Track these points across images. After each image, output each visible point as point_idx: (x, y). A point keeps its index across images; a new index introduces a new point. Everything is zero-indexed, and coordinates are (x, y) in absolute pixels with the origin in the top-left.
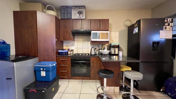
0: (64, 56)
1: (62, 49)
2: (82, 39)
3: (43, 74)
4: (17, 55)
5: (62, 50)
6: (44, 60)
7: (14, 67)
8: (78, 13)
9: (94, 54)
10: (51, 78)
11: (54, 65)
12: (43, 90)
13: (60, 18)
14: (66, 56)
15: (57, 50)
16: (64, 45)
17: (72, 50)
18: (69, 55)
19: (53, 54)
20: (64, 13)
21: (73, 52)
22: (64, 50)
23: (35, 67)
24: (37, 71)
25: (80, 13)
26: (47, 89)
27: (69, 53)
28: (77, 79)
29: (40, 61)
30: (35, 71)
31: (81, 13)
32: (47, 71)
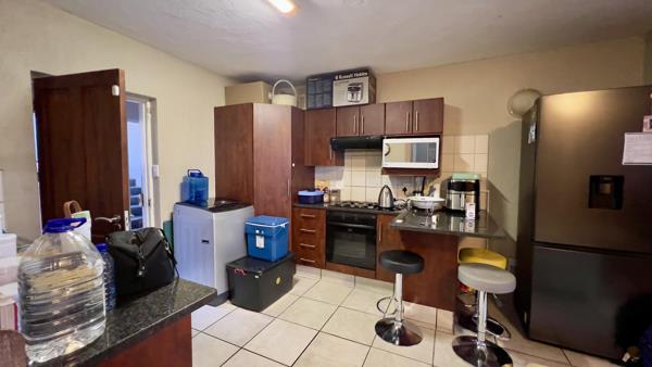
0: (311, 206)
1: (309, 187)
2: (363, 161)
3: (260, 242)
4: (218, 199)
5: (309, 190)
6: (265, 214)
7: (212, 221)
8: (350, 89)
9: (388, 206)
10: (274, 255)
11: (283, 225)
12: (257, 274)
13: (305, 108)
14: (317, 206)
15: (295, 190)
16: (316, 175)
17: (336, 192)
18: (326, 205)
19: (285, 199)
20: (315, 95)
21: (339, 196)
22: (314, 190)
23: (247, 227)
24: (249, 235)
25: (354, 89)
26: (264, 272)
27: (326, 199)
28: (339, 271)
29: (257, 214)
30: (246, 235)
31: (358, 89)
32: (267, 238)
